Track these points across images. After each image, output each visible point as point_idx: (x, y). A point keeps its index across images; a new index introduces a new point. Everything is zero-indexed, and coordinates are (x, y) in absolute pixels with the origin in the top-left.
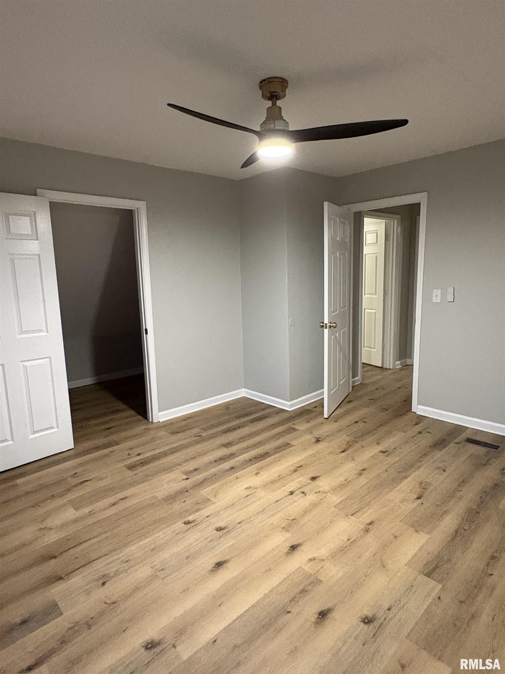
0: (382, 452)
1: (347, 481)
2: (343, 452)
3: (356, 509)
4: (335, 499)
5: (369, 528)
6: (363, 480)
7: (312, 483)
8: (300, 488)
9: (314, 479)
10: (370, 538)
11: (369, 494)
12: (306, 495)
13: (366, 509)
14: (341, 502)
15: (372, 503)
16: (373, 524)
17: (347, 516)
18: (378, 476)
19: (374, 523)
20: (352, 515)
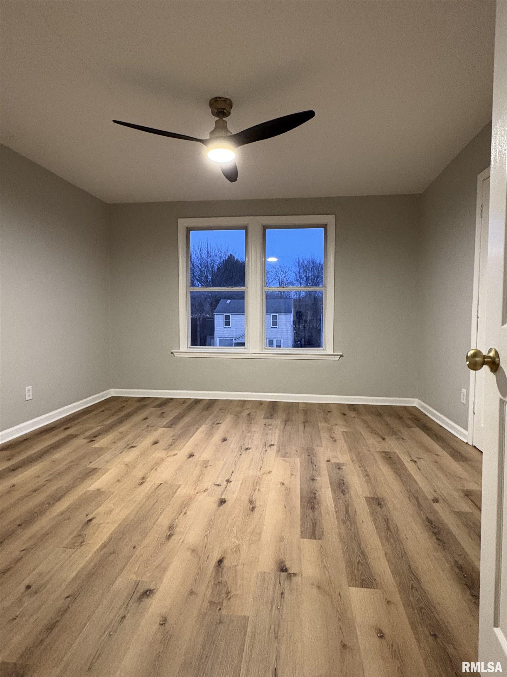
0: (148, 593)
1: (183, 513)
2: (220, 562)
3: (160, 489)
4: (184, 491)
5: (142, 480)
6: (164, 521)
7: (220, 497)
8: (226, 487)
9: (222, 502)
10: (141, 474)
11: (150, 506)
12: (214, 484)
13: (150, 492)
14: (177, 490)
15: (144, 500)
16: (139, 483)
17: (165, 482)
18: (145, 534)
19: (138, 485)
20: (161, 484)
